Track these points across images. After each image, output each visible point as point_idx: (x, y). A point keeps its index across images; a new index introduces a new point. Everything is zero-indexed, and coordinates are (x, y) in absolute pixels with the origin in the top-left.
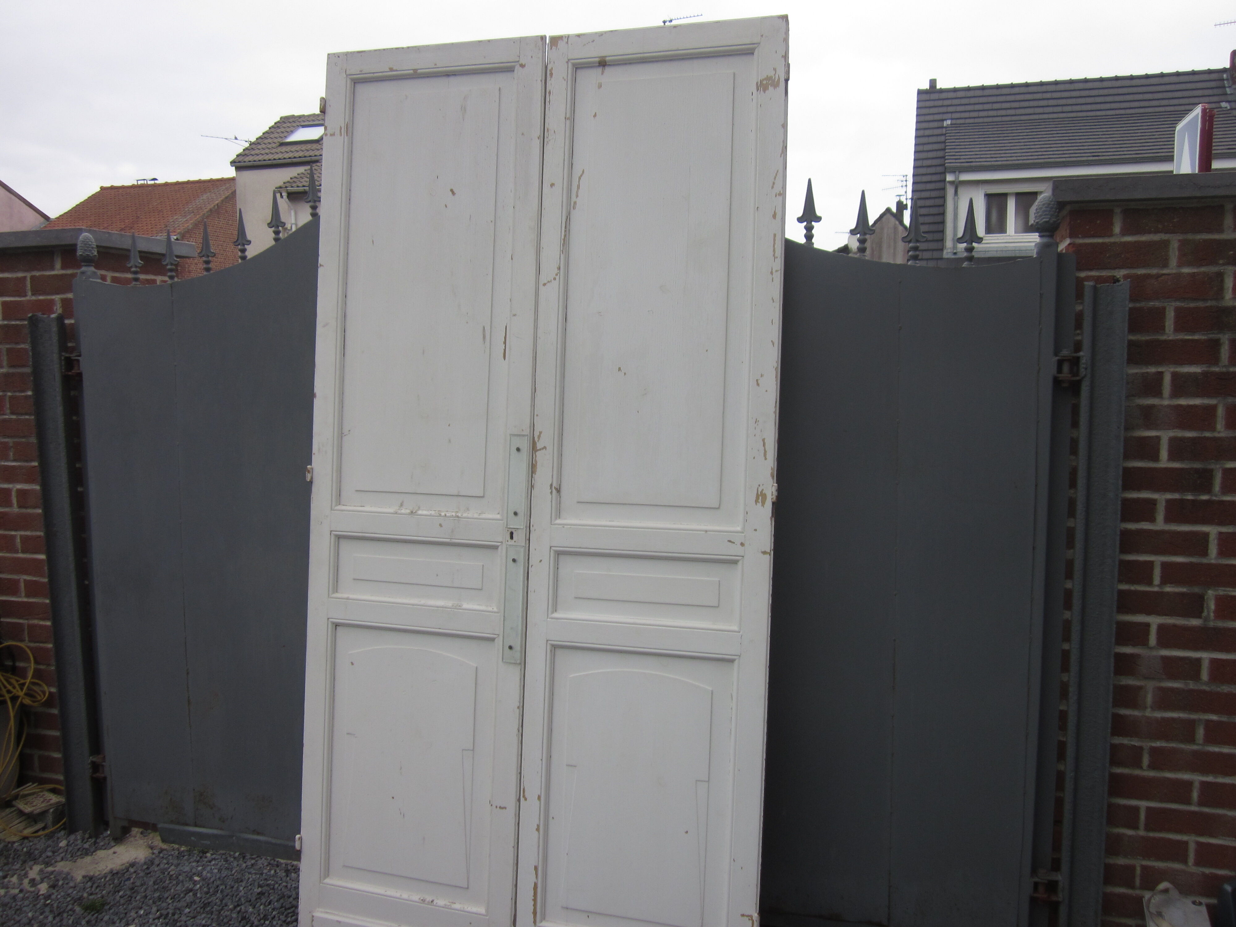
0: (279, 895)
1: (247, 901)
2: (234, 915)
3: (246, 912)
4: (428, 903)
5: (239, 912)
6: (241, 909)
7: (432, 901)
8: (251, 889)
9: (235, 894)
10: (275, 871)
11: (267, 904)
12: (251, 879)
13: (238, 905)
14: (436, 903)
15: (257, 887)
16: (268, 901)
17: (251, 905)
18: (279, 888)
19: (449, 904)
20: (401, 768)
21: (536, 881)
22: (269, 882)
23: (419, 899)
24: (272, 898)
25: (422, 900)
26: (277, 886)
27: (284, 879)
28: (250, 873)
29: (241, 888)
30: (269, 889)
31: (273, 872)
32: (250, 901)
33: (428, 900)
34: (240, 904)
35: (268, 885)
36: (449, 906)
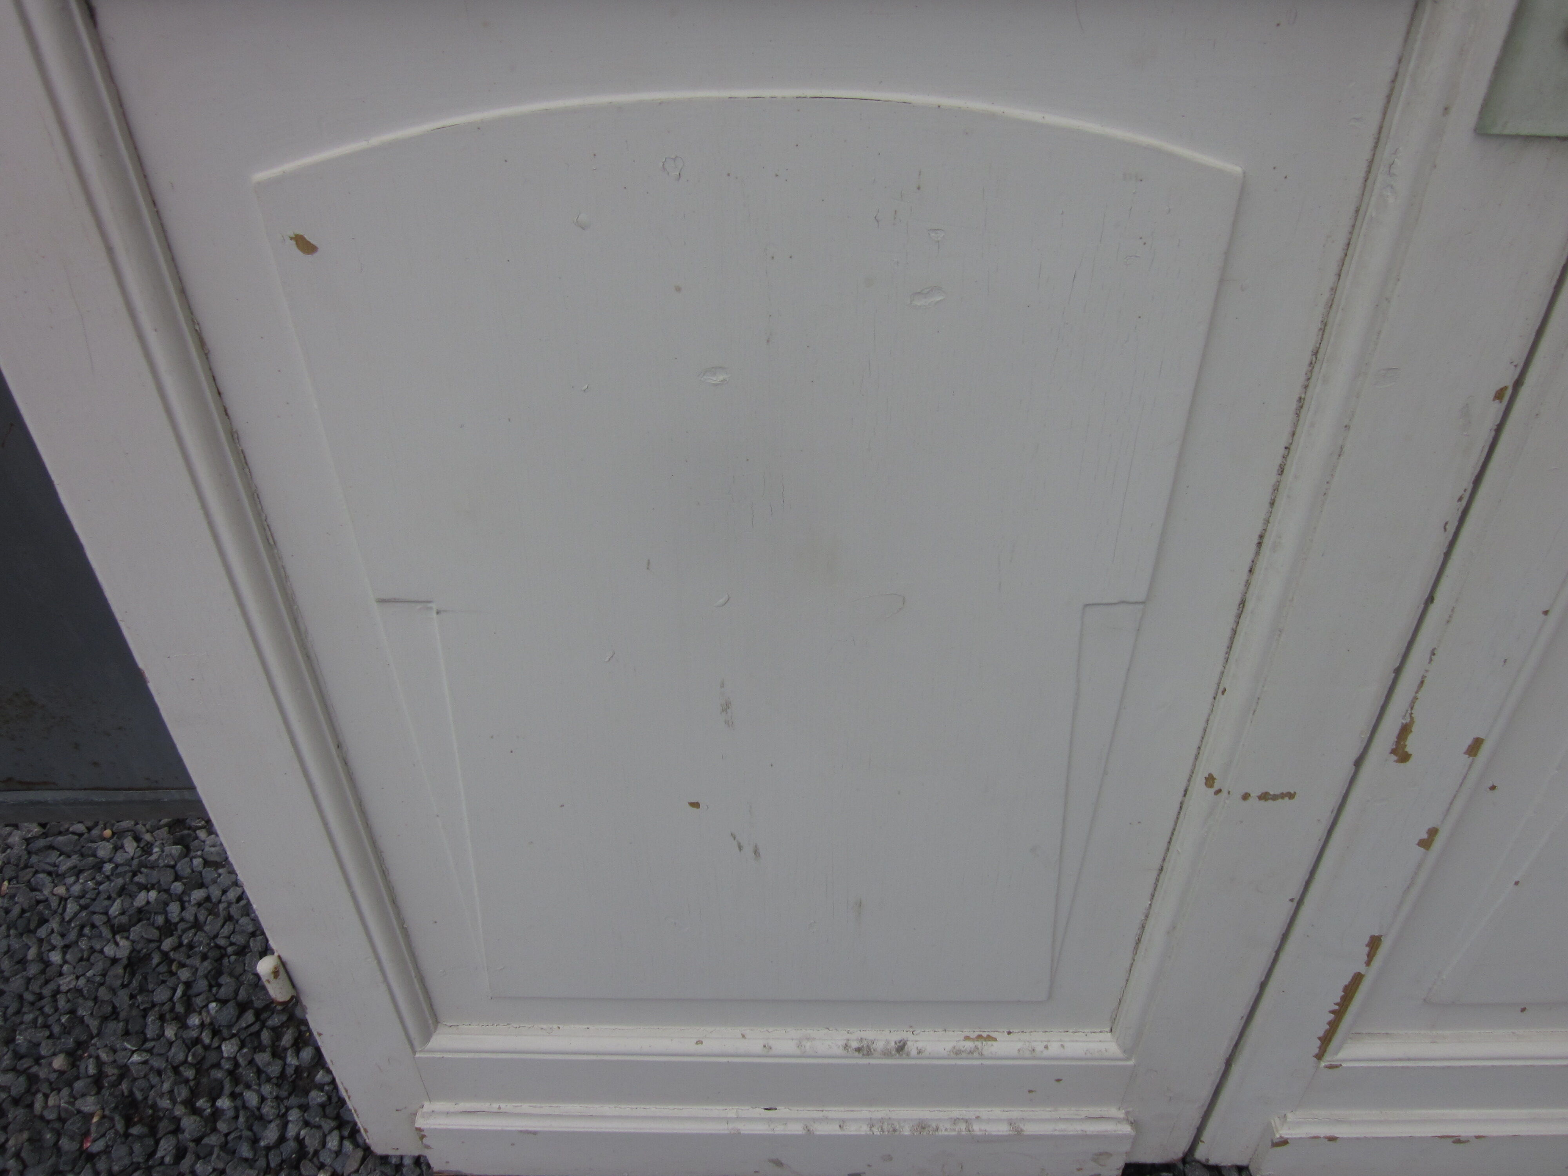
0: (204, 957)
1: (105, 1019)
2: (89, 1104)
3: (124, 1071)
4: (886, 1054)
5: (98, 1081)
6: (100, 1063)
7: (901, 1048)
8: (92, 950)
9: (47, 991)
10: (137, 839)
11: (180, 1009)
12: (71, 907)
13: (80, 1045)
14: (919, 1052)
15: (106, 932)
16: (179, 992)
17: (127, 1033)
18: (189, 915)
19: (969, 1045)
20: (726, 707)
21: (1362, 969)
22: (141, 899)
23: (846, 1047)
24: (184, 974)
25: (858, 1050)
26: (174, 908)
27: (183, 867)
28: (56, 876)
29: (55, 957)
30: (154, 934)
31: (130, 846)
32: (115, 1014)
33: (880, 1045)
34: (84, 1037)
35: (142, 914)
36: (971, 1052)
